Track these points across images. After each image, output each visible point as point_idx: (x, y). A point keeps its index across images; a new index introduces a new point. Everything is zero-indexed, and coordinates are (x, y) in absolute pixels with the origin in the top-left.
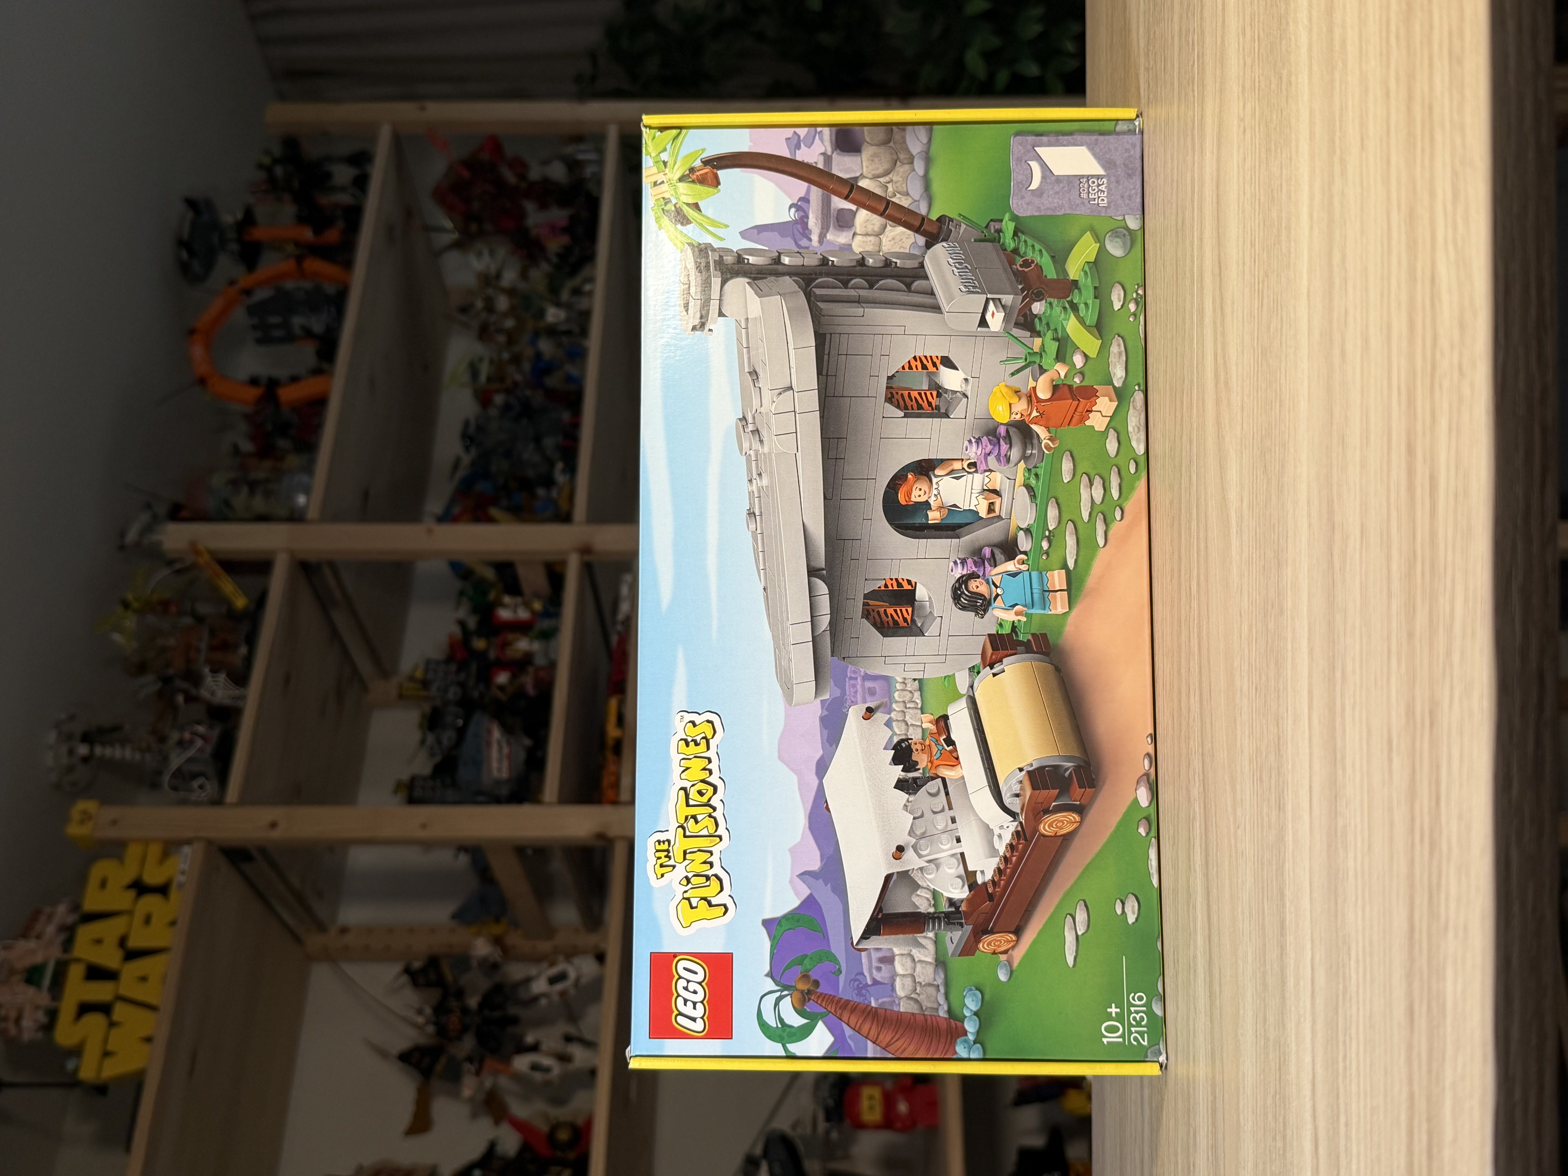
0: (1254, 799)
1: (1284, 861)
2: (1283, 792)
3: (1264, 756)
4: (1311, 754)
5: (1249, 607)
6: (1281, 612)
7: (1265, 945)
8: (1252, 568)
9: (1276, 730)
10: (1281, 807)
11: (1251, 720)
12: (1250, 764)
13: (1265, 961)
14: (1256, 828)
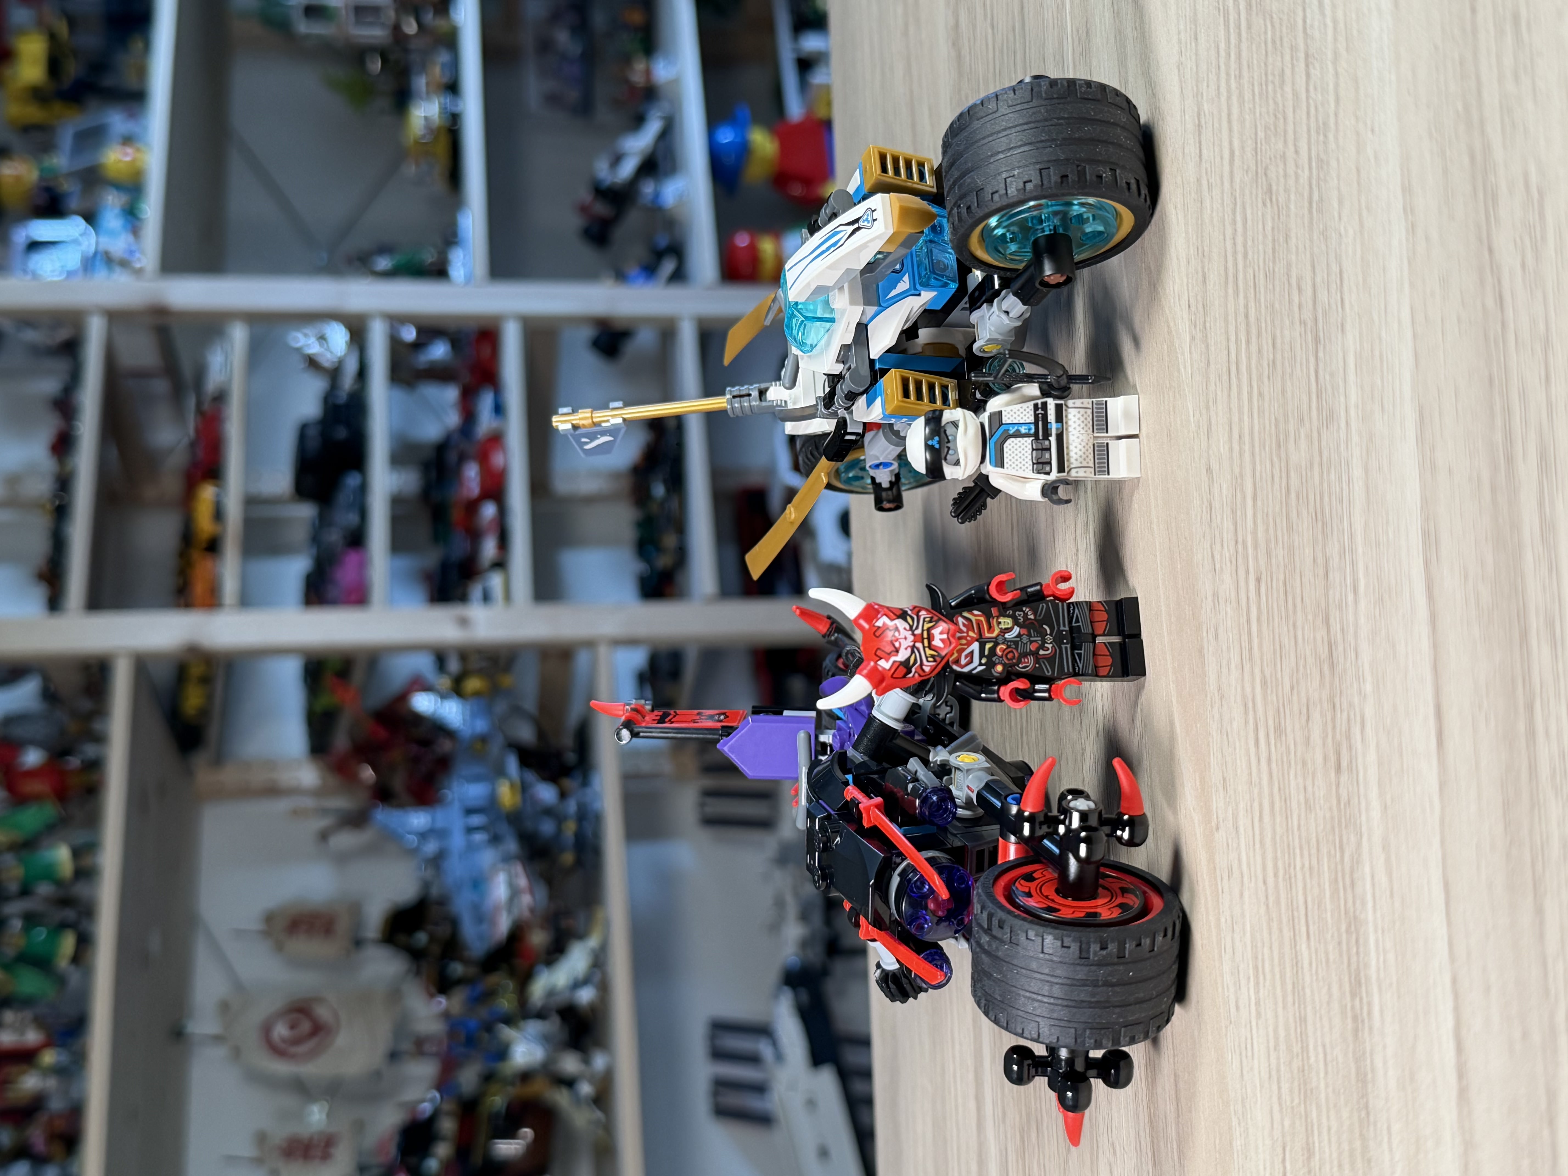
0: (1259, 771)
1: (1356, 862)
2: (1348, 737)
3: (1287, 687)
4: (1435, 646)
5: (1231, 449)
6: (1329, 418)
7: (1303, 1020)
8: (1239, 379)
9: (1323, 632)
10: (1344, 764)
11: (1245, 637)
12: (1246, 712)
13: (1305, 1049)
14: (1267, 818)
